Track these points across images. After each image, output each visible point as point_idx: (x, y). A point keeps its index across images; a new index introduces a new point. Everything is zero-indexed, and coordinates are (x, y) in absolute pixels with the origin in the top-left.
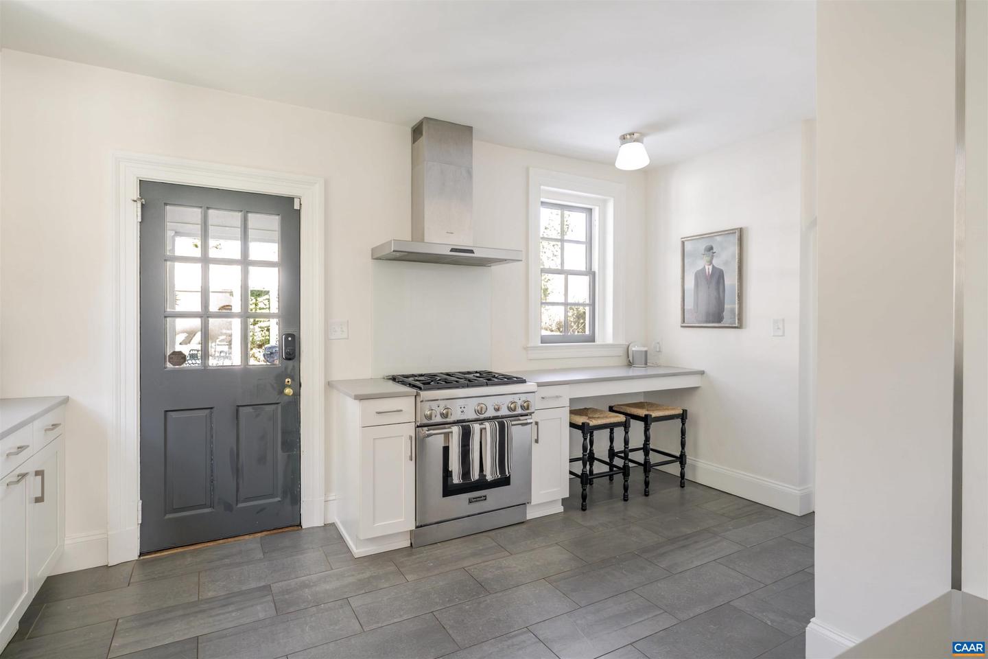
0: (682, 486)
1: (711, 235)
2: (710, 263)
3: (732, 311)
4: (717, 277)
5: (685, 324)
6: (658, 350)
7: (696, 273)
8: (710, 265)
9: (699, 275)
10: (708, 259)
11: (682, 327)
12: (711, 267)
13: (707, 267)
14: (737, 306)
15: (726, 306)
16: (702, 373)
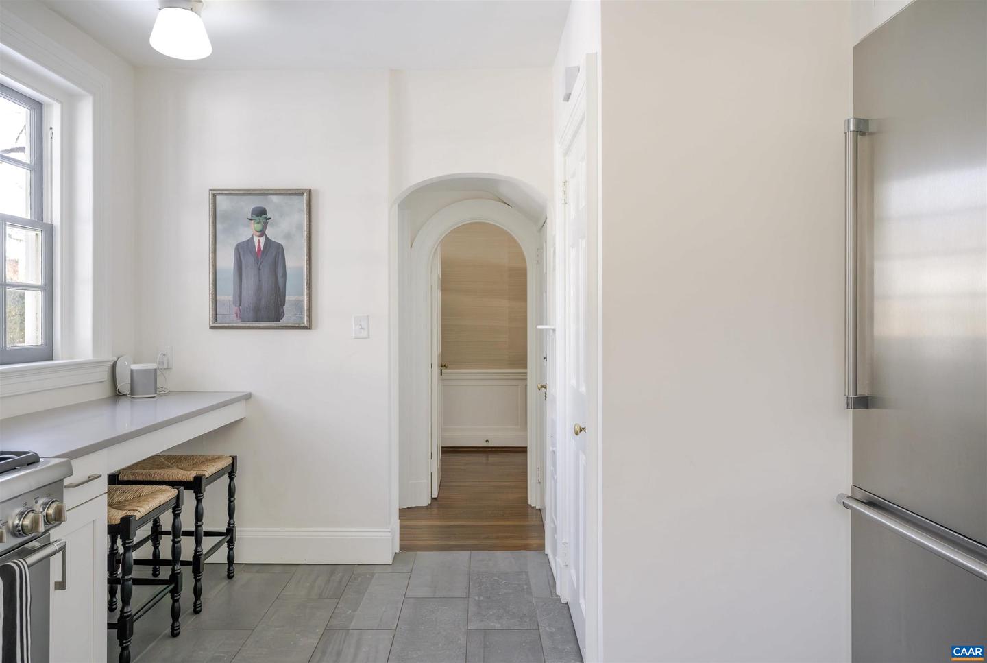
0: (230, 576)
1: (265, 193)
2: (262, 233)
3: (298, 304)
4: (272, 256)
5: (217, 323)
6: (166, 367)
7: (237, 245)
8: (261, 236)
9: (243, 250)
10: (259, 227)
11: (212, 328)
12: (262, 240)
13: (256, 239)
14: (305, 298)
15: (287, 298)
16: (248, 397)
